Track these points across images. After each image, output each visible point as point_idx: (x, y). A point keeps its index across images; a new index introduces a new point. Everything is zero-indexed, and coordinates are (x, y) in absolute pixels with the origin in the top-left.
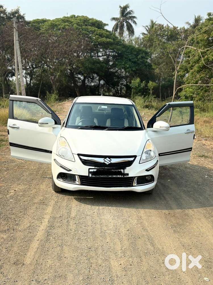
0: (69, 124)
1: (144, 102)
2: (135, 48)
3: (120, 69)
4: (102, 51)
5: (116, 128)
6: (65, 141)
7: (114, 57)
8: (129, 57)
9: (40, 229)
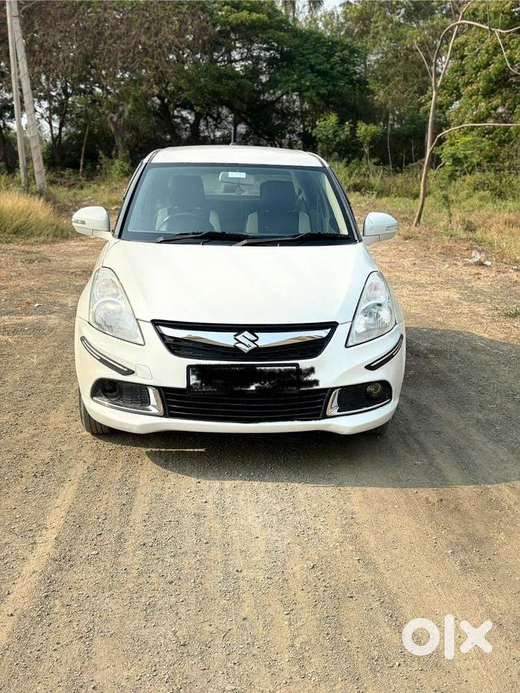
0: (131, 228)
1: (350, 175)
2: (324, 38)
3: (287, 93)
4: (240, 48)
5: (274, 239)
6: (115, 280)
7: (271, 61)
8: (308, 59)
9: (27, 569)
